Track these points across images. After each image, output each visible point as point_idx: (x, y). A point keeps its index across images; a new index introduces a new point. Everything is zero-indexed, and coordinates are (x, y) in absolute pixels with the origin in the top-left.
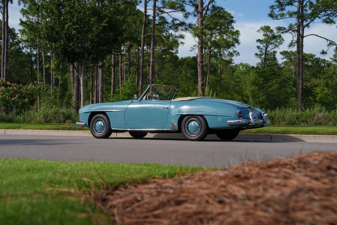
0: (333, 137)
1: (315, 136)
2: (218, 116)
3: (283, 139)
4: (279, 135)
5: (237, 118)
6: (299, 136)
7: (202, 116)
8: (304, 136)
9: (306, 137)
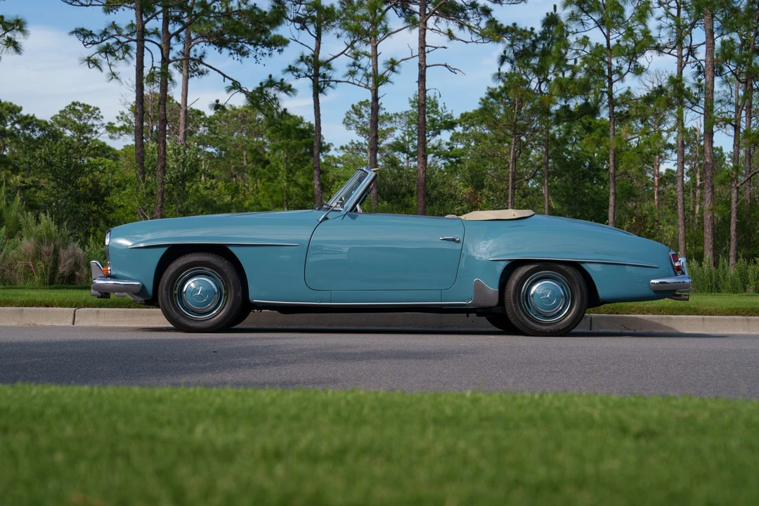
0: (748, 320)
1: (703, 319)
2: (627, 267)
3: (623, 326)
4: (613, 318)
5: (672, 272)
6: (663, 318)
7: (576, 265)
8: (677, 319)
9: (681, 320)
